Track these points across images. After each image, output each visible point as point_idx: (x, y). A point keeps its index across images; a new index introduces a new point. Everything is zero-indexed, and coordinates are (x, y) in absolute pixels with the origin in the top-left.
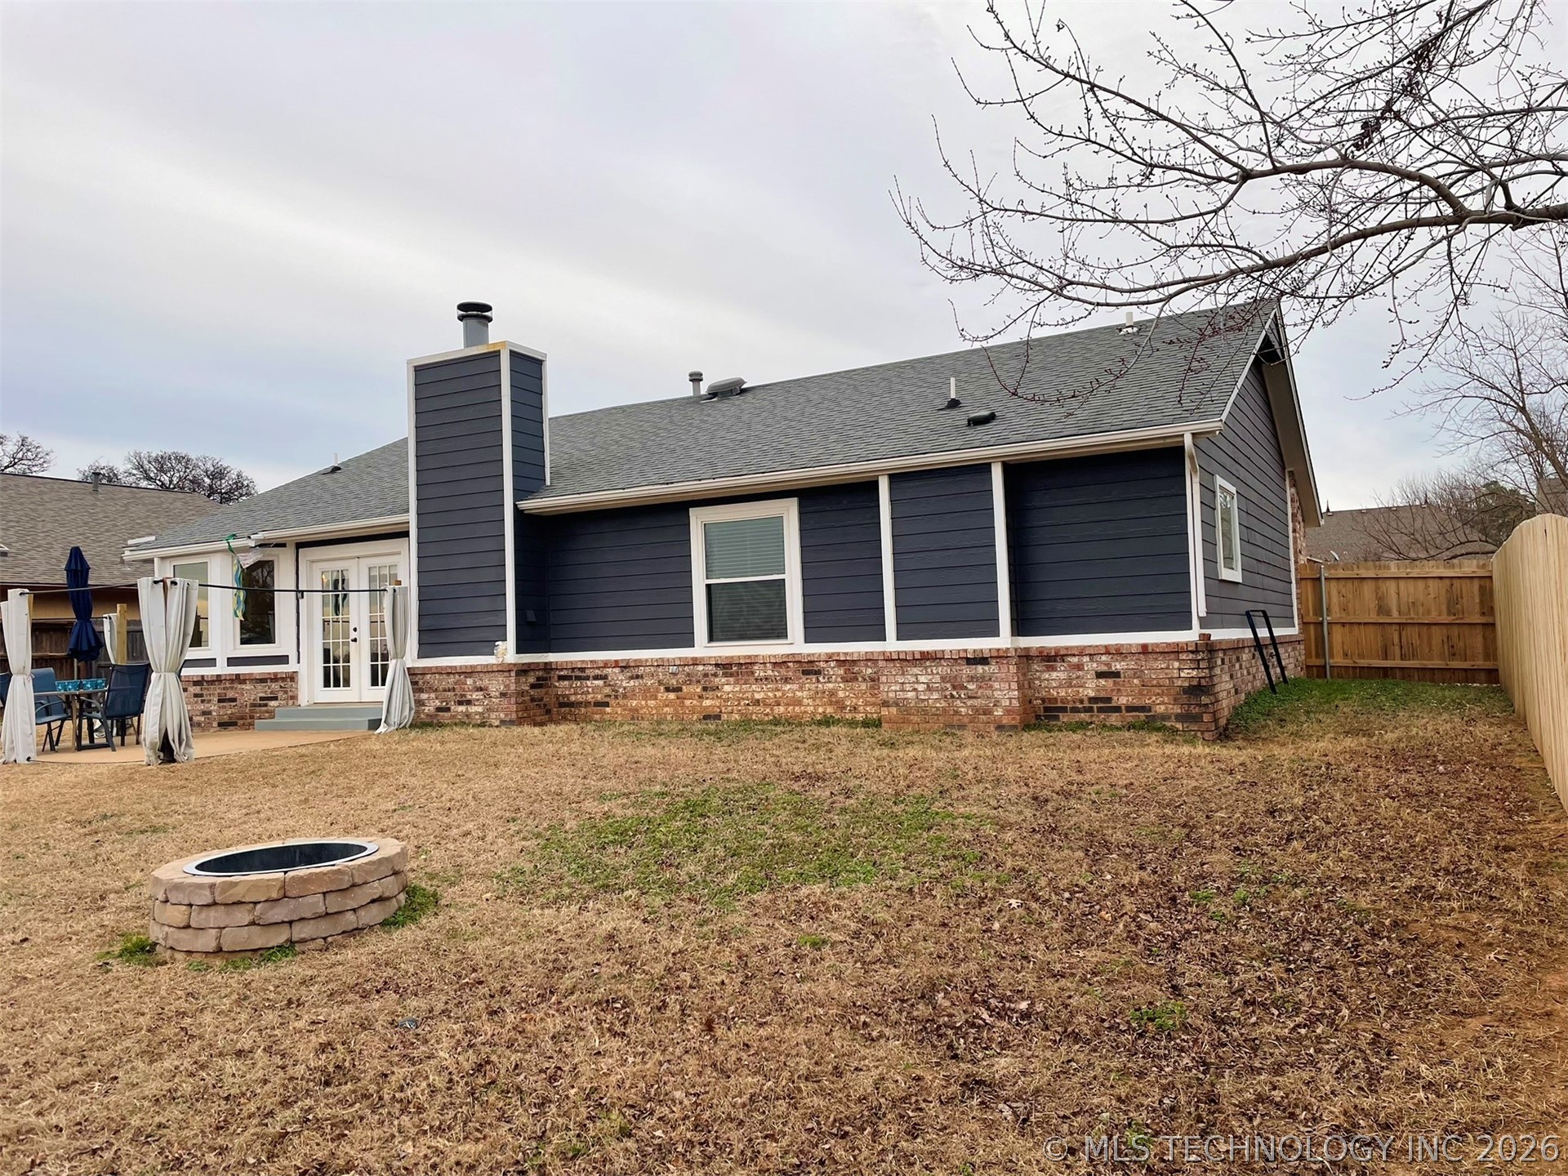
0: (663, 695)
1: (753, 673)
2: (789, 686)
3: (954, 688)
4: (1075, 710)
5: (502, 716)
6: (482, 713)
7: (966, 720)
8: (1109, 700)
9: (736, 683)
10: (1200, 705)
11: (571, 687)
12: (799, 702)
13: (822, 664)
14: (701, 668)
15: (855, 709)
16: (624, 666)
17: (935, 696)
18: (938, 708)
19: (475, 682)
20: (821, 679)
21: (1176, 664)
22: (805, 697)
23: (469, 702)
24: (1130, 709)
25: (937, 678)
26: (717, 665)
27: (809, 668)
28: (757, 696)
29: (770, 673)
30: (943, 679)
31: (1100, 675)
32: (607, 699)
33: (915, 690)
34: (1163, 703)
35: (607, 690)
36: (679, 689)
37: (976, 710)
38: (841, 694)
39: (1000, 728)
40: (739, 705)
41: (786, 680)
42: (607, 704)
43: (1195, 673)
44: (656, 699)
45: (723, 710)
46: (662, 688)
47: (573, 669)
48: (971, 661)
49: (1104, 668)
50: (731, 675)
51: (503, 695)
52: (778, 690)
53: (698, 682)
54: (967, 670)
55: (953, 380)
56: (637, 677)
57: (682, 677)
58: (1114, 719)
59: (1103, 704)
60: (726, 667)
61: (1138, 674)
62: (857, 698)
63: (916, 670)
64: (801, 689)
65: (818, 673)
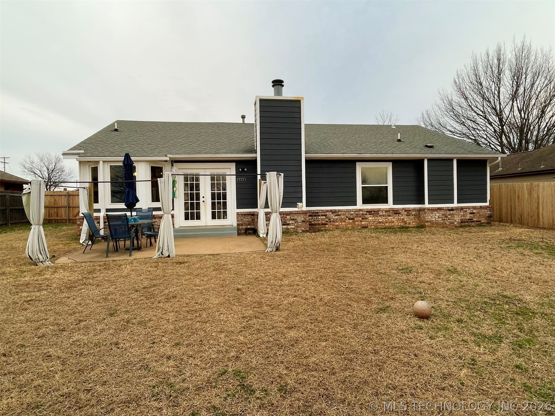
0: (347, 221)
1: (379, 214)
2: (390, 218)
3: (445, 217)
4: (465, 222)
5: (303, 229)
6: (294, 228)
7: (448, 225)
8: (472, 219)
9: (373, 217)
10: (491, 220)
11: (312, 219)
12: (393, 222)
13: (400, 211)
14: (361, 212)
15: (410, 223)
16: (333, 212)
17: (440, 219)
18: (441, 223)
19: (291, 217)
20: (400, 215)
21: (486, 211)
22: (395, 221)
23: (288, 224)
24: (477, 221)
25: (441, 215)
26: (367, 211)
27: (396, 212)
28: (380, 221)
29: (384, 214)
30: (442, 215)
31: (471, 213)
32: (327, 223)
33: (435, 218)
34: (483, 220)
35: (327, 220)
36: (354, 219)
37: (450, 223)
38: (406, 219)
39: (456, 227)
40: (374, 223)
41: (389, 216)
42: (327, 224)
43: (490, 213)
44: (345, 222)
45: (369, 225)
46: (347, 219)
47: (313, 213)
48: (449, 210)
49: (472, 212)
50: (371, 214)
51: (303, 221)
52: (386, 219)
53: (360, 216)
54: (448, 213)
55: (399, 134)
56: (338, 215)
57: (354, 215)
58: (473, 224)
59: (471, 220)
60: (370, 212)
61: (479, 213)
62: (410, 221)
63: (435, 213)
64: (394, 218)
65: (399, 213)
